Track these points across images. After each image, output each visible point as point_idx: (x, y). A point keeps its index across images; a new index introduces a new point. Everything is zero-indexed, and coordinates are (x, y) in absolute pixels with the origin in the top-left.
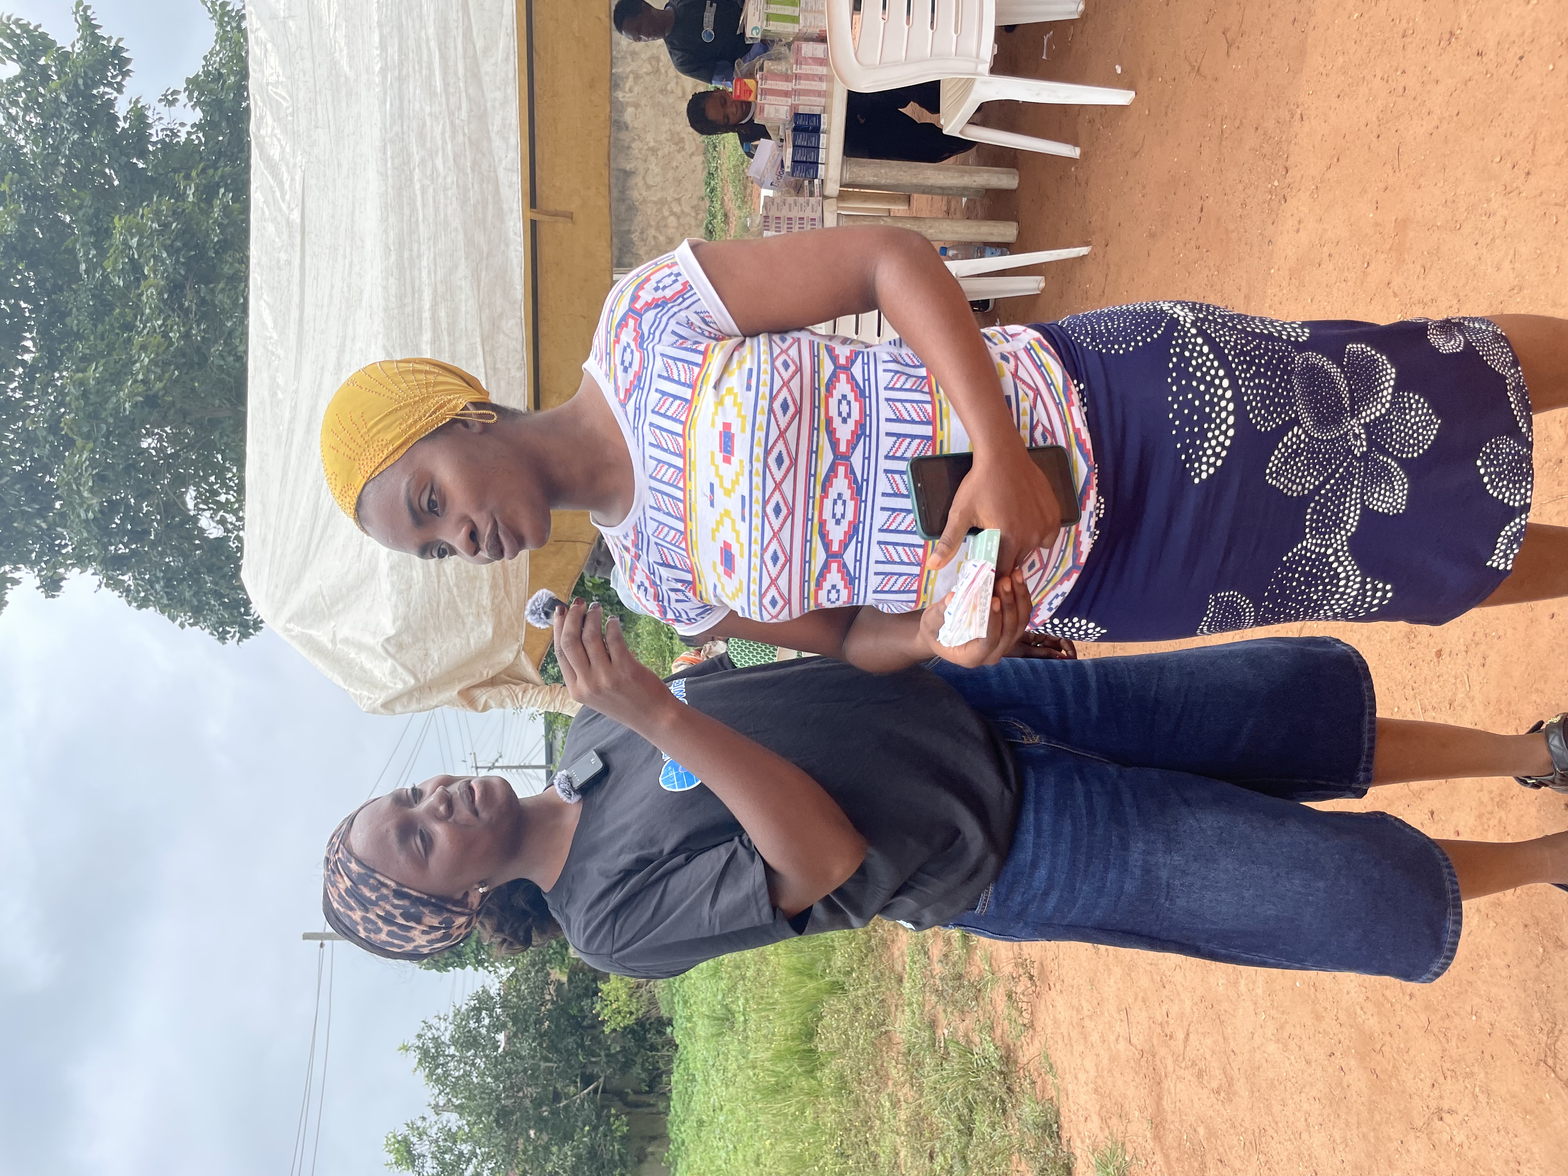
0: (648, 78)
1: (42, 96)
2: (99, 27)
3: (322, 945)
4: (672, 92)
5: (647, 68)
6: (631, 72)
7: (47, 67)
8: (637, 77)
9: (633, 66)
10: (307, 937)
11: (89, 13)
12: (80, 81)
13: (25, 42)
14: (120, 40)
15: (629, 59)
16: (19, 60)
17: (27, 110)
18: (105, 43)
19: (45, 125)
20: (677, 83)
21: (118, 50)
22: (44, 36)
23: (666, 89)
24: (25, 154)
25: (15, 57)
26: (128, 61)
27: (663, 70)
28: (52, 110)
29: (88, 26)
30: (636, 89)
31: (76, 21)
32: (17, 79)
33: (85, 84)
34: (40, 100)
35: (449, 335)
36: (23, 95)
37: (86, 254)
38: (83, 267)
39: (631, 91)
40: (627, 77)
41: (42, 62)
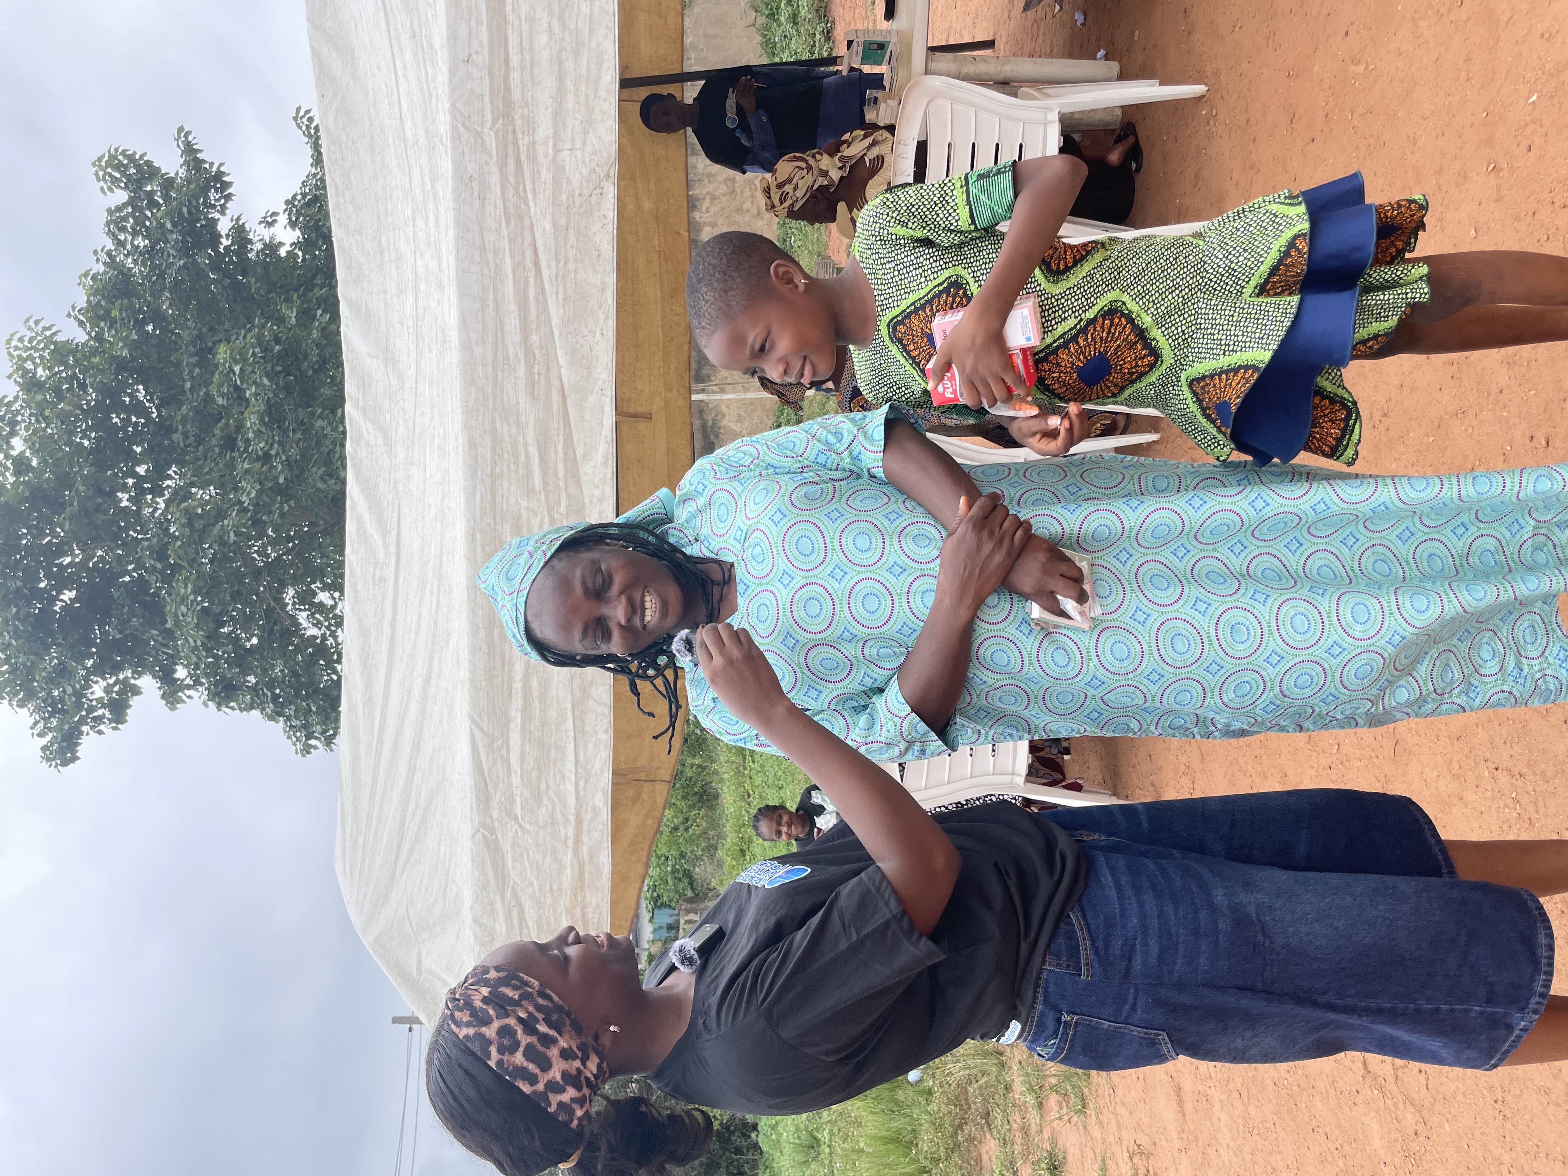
0: (724, 199)
1: (149, 219)
2: (201, 151)
3: (410, 1030)
4: (748, 211)
5: (723, 189)
6: (708, 193)
7: (152, 192)
8: (714, 198)
9: (710, 188)
10: (396, 1020)
11: (190, 138)
12: (185, 210)
13: (132, 171)
14: (221, 165)
15: (706, 181)
16: (127, 187)
17: (135, 233)
18: (207, 166)
19: (153, 248)
20: (752, 202)
21: (220, 175)
22: (149, 164)
23: (741, 209)
24: (134, 276)
25: (122, 185)
26: (229, 184)
27: (738, 191)
28: (157, 235)
29: (190, 151)
30: (713, 210)
31: (178, 146)
32: (124, 205)
33: (189, 212)
34: (148, 223)
35: (540, 702)
36: (131, 220)
37: (191, 372)
38: (188, 385)
39: (707, 211)
40: (704, 199)
41: (149, 188)
